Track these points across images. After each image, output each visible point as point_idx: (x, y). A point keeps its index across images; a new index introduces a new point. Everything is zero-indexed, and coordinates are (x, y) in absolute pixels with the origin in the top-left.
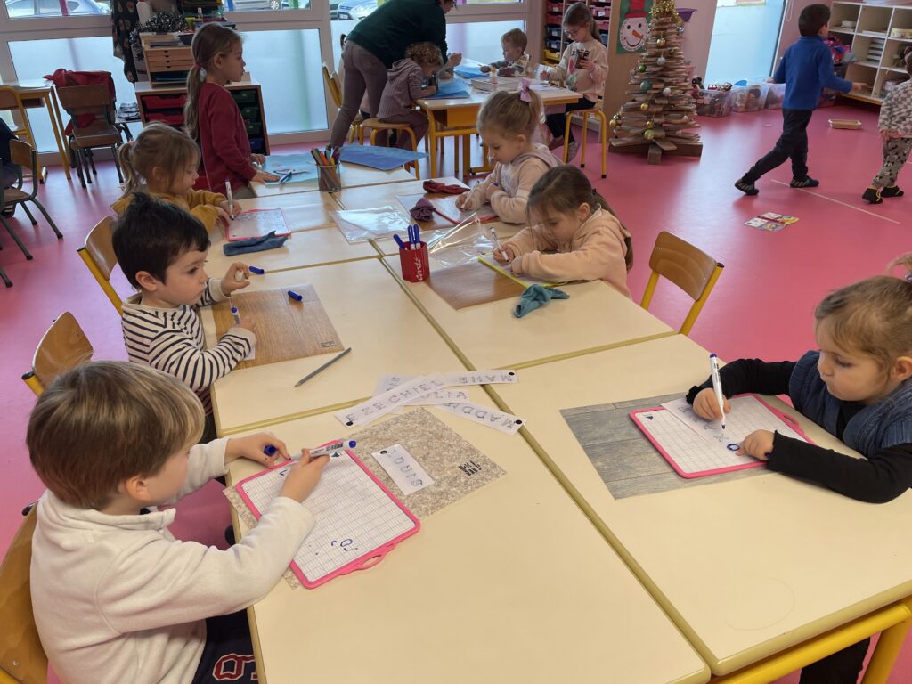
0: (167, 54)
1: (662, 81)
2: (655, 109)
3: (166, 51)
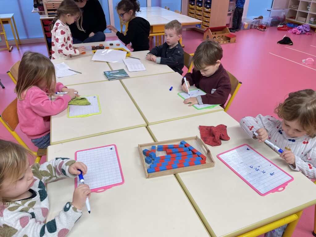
0: (53, 5)
3: (53, 4)
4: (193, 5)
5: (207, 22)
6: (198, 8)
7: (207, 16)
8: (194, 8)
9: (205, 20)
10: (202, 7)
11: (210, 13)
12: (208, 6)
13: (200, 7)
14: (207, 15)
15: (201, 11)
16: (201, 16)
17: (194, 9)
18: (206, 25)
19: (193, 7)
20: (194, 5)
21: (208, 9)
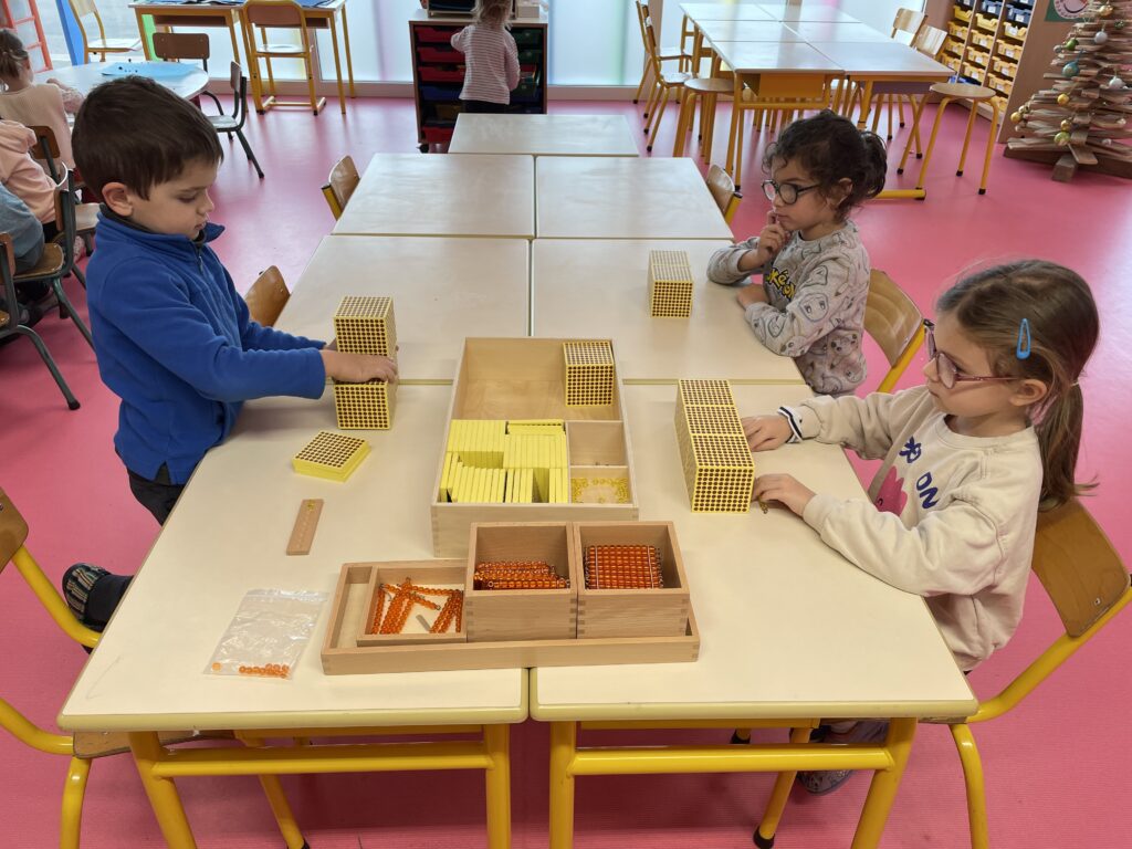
1: (1097, 66)
2: (1079, 104)
4: (966, 8)
5: (1005, 77)
6: (982, 22)
7: (1011, 55)
8: (970, 21)
9: (998, 70)
10: (997, 17)
11: (1020, 43)
12: (1020, 19)
13: (988, 16)
14: (1010, 50)
15: (992, 34)
16: (987, 51)
17: (966, 24)
18: (1002, 90)
19: (967, 16)
20: (971, 9)
21: (1019, 28)
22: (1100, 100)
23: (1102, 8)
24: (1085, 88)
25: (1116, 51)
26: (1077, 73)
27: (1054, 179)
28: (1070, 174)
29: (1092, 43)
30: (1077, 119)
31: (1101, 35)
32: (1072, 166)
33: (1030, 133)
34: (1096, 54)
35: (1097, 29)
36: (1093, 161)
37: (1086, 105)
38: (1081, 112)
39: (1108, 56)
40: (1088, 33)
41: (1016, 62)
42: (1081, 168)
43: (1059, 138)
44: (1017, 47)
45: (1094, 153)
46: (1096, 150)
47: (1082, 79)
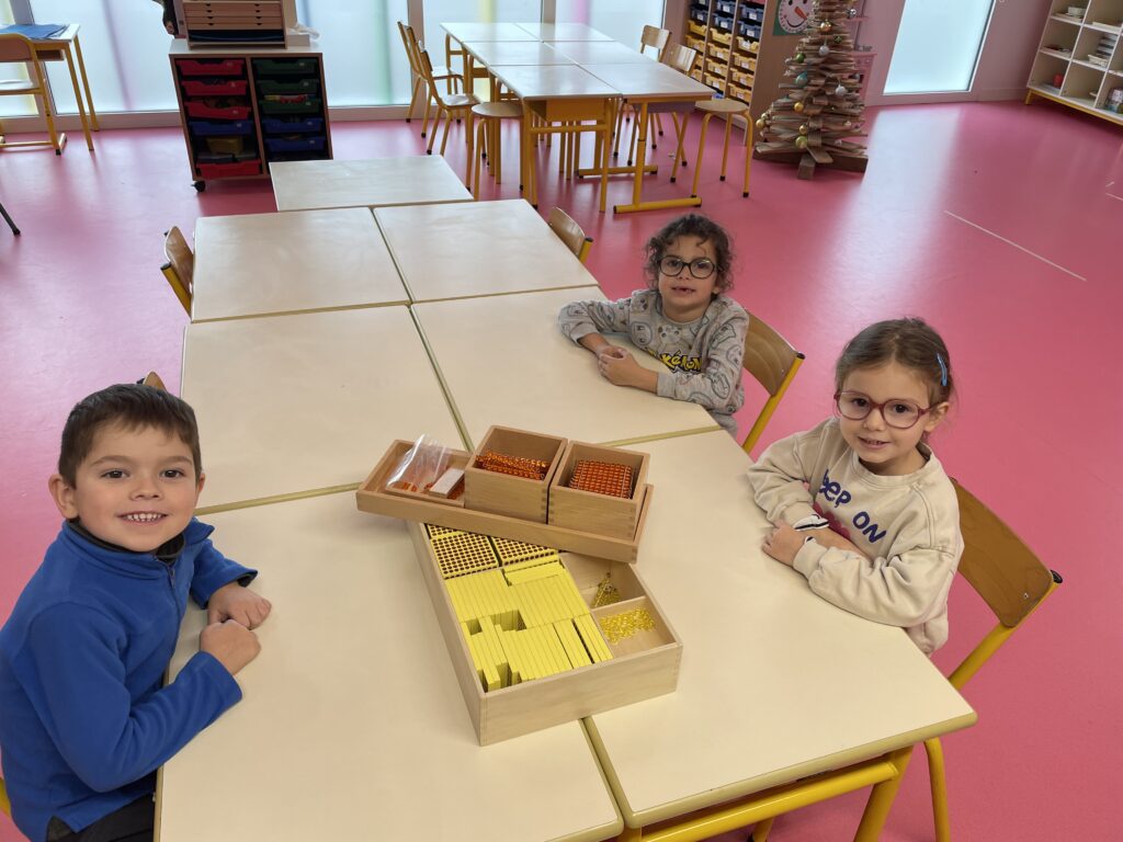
1: (823, 76)
2: (812, 111)
3: (209, 5)
4: (700, 23)
5: (743, 87)
6: (716, 36)
7: (747, 67)
8: (706, 35)
9: (737, 80)
10: (730, 32)
11: (754, 56)
12: (751, 33)
13: (722, 31)
14: (745, 62)
15: (727, 47)
16: (725, 63)
17: (703, 38)
18: (742, 98)
19: (702, 30)
20: (705, 24)
21: (751, 42)
22: (829, 106)
23: (823, 25)
24: (815, 96)
25: (836, 62)
26: (808, 84)
27: (799, 178)
28: (812, 172)
29: (818, 56)
30: (812, 124)
31: (824, 49)
32: (813, 165)
33: (774, 137)
34: (822, 65)
35: (820, 43)
36: (828, 160)
37: (818, 111)
38: (815, 117)
39: (833, 66)
40: (814, 47)
41: (752, 73)
42: (819, 166)
43: (800, 142)
44: (751, 59)
45: (828, 152)
46: (828, 149)
47: (814, 88)
